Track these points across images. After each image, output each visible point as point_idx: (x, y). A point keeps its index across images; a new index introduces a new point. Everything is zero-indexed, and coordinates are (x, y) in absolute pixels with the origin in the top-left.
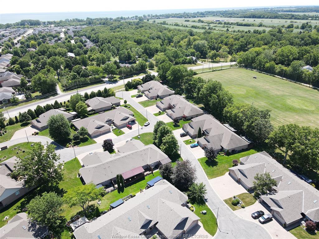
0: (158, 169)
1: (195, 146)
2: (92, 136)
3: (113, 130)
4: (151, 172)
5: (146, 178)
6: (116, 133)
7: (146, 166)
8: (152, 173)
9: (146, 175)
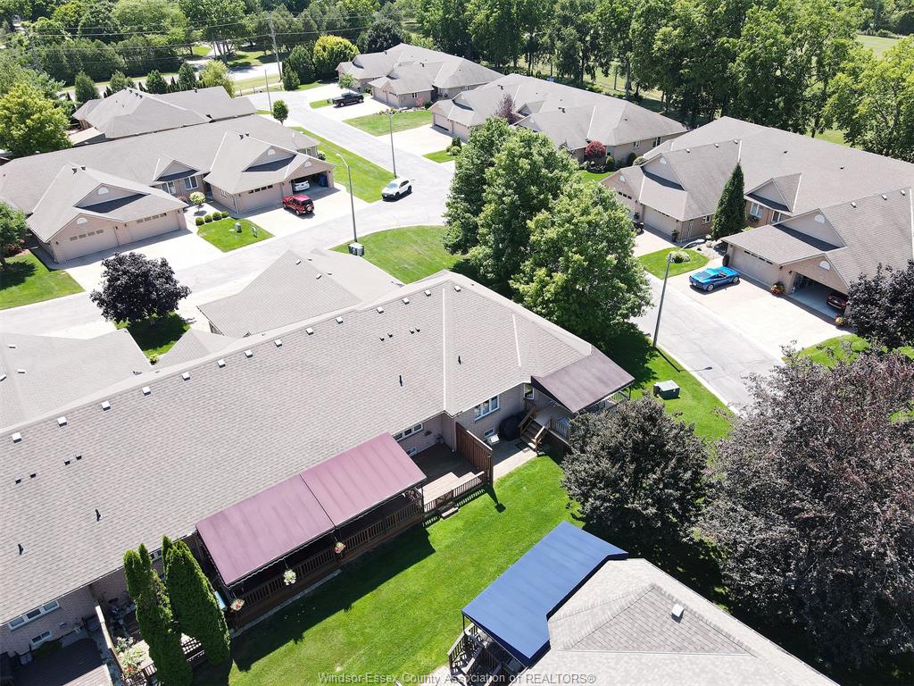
0: (522, 446)
1: (719, 283)
2: (58, 252)
3: (199, 223)
4: (470, 478)
5: (438, 533)
6: (216, 237)
7: (423, 429)
8: (486, 485)
9: (437, 513)
